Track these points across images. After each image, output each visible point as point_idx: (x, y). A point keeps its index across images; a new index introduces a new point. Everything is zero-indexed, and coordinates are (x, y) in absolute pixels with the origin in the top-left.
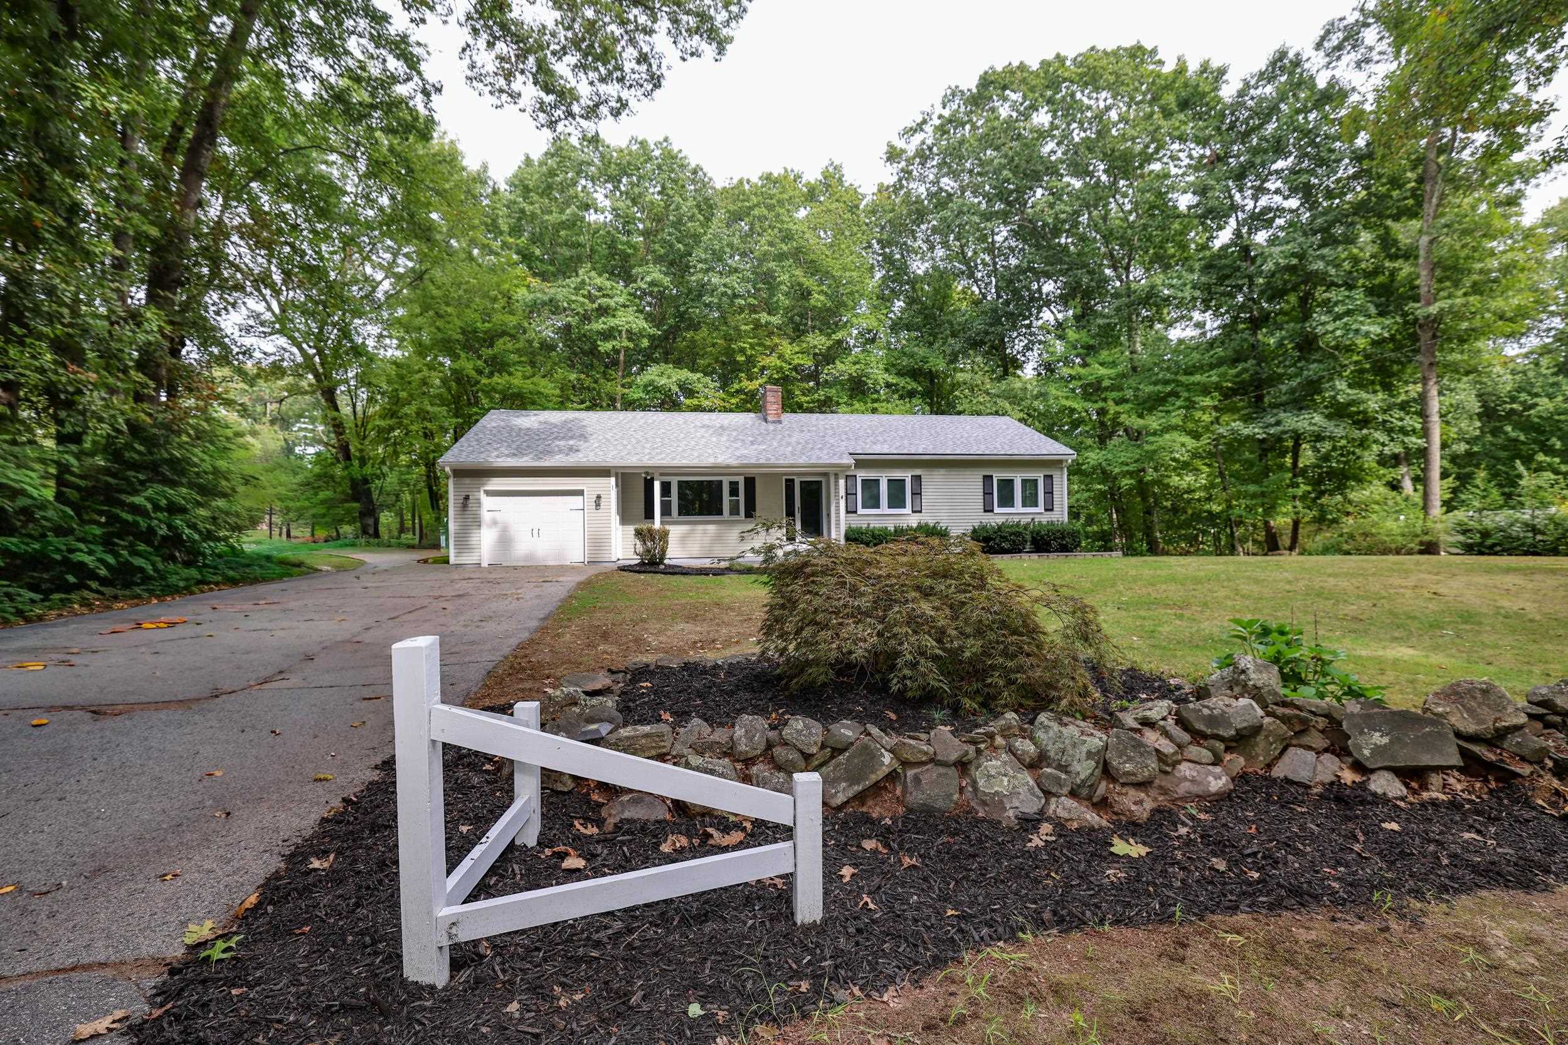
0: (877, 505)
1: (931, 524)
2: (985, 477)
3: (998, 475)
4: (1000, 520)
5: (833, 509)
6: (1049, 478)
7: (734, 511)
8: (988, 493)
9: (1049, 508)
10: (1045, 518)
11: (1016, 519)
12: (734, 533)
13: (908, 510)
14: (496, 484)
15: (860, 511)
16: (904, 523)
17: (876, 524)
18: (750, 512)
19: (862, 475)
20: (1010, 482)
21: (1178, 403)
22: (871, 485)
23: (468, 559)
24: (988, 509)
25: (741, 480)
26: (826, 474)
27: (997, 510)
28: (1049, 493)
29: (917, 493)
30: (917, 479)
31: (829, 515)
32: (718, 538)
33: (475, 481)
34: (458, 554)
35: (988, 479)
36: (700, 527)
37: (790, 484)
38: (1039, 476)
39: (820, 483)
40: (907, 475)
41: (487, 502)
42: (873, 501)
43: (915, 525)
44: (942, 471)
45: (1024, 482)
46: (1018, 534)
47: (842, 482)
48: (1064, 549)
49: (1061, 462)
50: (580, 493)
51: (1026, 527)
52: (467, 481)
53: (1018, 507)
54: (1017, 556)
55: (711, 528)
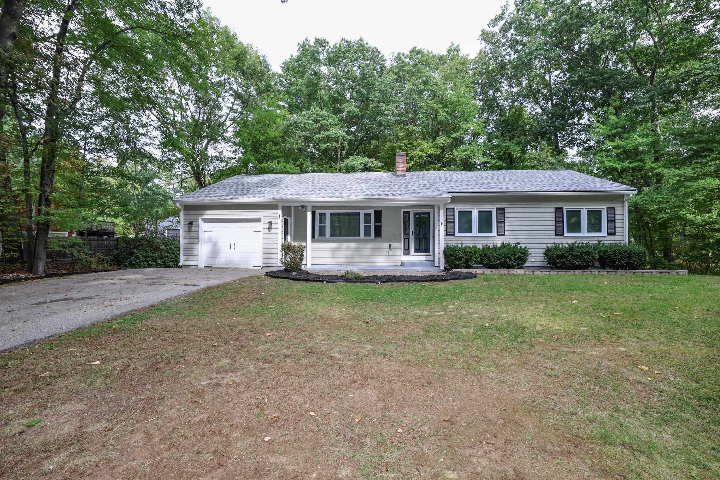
0: (470, 230)
1: (513, 243)
2: (556, 209)
3: (567, 207)
4: (571, 242)
5: (436, 232)
6: (611, 210)
7: (367, 233)
8: (558, 221)
9: (612, 233)
10: (609, 241)
11: (585, 242)
12: (368, 248)
13: (494, 234)
14: (209, 214)
15: (457, 234)
16: (490, 243)
17: (469, 243)
18: (378, 234)
19: (459, 207)
20: (578, 213)
21: (713, 156)
22: (466, 215)
23: (192, 262)
24: (559, 233)
25: (372, 212)
26: (433, 207)
27: (566, 234)
28: (612, 221)
29: (501, 221)
30: (501, 211)
31: (434, 237)
32: (358, 251)
33: (198, 212)
34: (187, 259)
35: (559, 211)
36: (345, 244)
37: (406, 214)
38: (603, 208)
39: (428, 214)
40: (493, 208)
41: (204, 226)
42: (466, 227)
43: (499, 245)
44: (522, 205)
45: (590, 213)
46: (589, 253)
47: (442, 212)
48: (631, 266)
49: (622, 196)
50: (259, 220)
51: (595, 247)
52: (192, 213)
53: (585, 232)
54: (588, 271)
55: (353, 245)
